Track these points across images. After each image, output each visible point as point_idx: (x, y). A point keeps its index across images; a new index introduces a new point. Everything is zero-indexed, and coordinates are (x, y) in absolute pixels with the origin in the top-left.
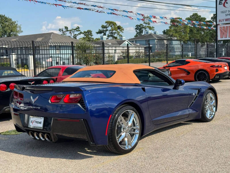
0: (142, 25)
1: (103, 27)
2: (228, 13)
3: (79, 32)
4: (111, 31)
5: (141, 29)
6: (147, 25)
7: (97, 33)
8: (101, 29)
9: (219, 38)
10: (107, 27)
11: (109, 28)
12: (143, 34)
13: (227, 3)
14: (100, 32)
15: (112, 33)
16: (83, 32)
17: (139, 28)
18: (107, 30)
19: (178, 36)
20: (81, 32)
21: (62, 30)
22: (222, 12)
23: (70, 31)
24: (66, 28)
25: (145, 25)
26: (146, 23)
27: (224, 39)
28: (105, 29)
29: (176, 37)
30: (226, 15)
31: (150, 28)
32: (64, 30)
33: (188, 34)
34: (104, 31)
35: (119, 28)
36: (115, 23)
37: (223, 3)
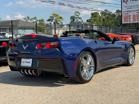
0: (74, 16)
1: (51, 17)
2: (128, 7)
3: (36, 20)
4: (56, 20)
5: (73, 19)
6: (77, 16)
7: (47, 21)
8: (50, 18)
9: (123, 22)
10: (53, 17)
11: (55, 18)
12: (75, 21)
13: (128, 1)
14: (49, 20)
15: (56, 21)
16: (38, 20)
17: (73, 18)
18: (53, 19)
19: (96, 23)
20: (37, 20)
21: (26, 19)
22: (125, 7)
23: (31, 19)
24: (28, 17)
25: (76, 16)
26: (77, 15)
27: (126, 23)
28: (52, 18)
29: (95, 23)
30: (127, 9)
31: (79, 18)
32: (27, 19)
33: (102, 22)
34: (51, 19)
35: (61, 18)
36: (58, 15)
37: (125, 1)
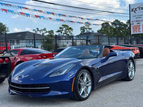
0: (84, 27)
1: (60, 28)
3: (45, 31)
4: (65, 31)
5: (83, 29)
6: (88, 27)
7: (57, 32)
8: (59, 29)
9: (132, 33)
10: (63, 28)
12: (85, 32)
16: (48, 31)
18: (63, 30)
19: (106, 33)
20: (47, 32)
21: (35, 30)
22: (134, 16)
23: (40, 30)
24: (38, 29)
26: (87, 26)
27: (135, 33)
30: (136, 18)
31: (89, 29)
33: (113, 32)
34: (61, 30)
35: (70, 28)
36: (68, 26)
37: (134, 10)
